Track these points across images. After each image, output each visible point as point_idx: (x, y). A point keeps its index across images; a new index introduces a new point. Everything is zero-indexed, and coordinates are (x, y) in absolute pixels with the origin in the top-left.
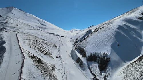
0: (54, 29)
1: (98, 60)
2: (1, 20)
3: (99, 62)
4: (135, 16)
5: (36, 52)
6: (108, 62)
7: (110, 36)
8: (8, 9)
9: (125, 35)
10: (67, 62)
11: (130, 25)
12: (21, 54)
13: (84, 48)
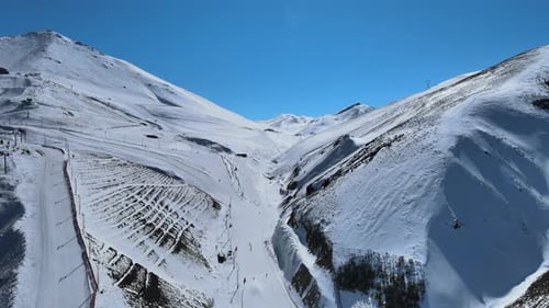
0: (209, 120)
1: (379, 288)
2: (6, 90)
3: (384, 297)
4: (520, 93)
5: (142, 243)
6: (418, 299)
7: (426, 184)
8: (35, 41)
9: (480, 178)
10: (257, 284)
11: (499, 133)
12: (83, 267)
13: (326, 229)
